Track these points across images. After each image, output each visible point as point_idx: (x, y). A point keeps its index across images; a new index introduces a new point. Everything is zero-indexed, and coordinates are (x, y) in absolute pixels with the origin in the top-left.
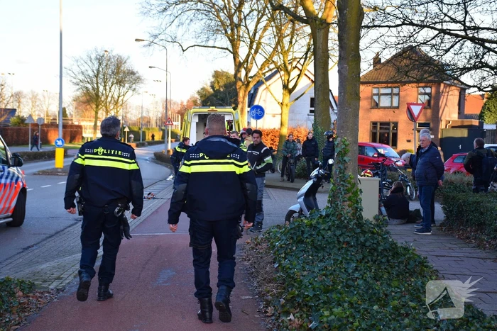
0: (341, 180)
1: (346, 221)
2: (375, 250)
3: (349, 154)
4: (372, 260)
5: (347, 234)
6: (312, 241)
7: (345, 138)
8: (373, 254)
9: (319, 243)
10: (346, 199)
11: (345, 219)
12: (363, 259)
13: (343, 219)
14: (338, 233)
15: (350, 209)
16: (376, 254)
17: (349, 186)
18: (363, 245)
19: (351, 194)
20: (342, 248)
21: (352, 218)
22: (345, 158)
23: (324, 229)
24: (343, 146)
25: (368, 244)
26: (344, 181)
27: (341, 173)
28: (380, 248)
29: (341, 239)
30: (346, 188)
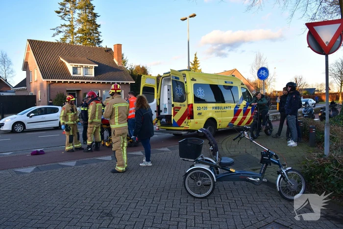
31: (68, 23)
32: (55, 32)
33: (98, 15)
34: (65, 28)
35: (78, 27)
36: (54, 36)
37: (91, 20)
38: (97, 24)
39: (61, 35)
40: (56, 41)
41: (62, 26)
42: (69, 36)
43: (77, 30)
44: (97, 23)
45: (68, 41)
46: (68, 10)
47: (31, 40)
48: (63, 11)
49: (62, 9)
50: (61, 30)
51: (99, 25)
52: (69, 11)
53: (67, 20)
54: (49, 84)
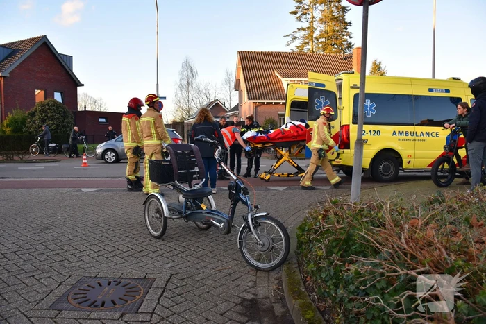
31: (306, 25)
32: (290, 38)
33: (348, 9)
34: (302, 33)
35: (319, 29)
36: (288, 45)
37: (337, 17)
38: (346, 22)
39: (298, 42)
40: (291, 51)
41: (299, 30)
42: (308, 43)
43: (319, 33)
44: (346, 20)
45: (306, 50)
46: (306, 7)
47: (242, 52)
48: (301, 10)
49: (298, 8)
50: (297, 35)
51: (350, 23)
52: (308, 9)
53: (305, 20)
54: (257, 106)
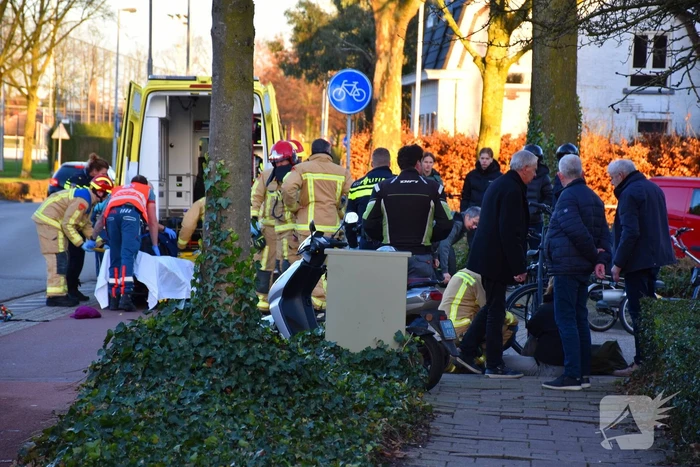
0: (213, 242)
1: (219, 321)
2: (263, 372)
3: (230, 193)
4: (253, 391)
5: (213, 344)
6: (147, 356)
7: (222, 162)
8: (256, 381)
9: (160, 359)
10: (222, 278)
11: (220, 316)
12: (237, 387)
13: (214, 315)
14: (197, 340)
15: (231, 297)
16: (262, 380)
17: (230, 253)
18: (240, 363)
19: (232, 269)
20: (199, 368)
21: (233, 314)
22: (221, 200)
23: (175, 335)
24: (218, 178)
25: (250, 361)
26: (219, 244)
27: (214, 229)
28: (273, 369)
29: (202, 353)
30: (223, 257)
